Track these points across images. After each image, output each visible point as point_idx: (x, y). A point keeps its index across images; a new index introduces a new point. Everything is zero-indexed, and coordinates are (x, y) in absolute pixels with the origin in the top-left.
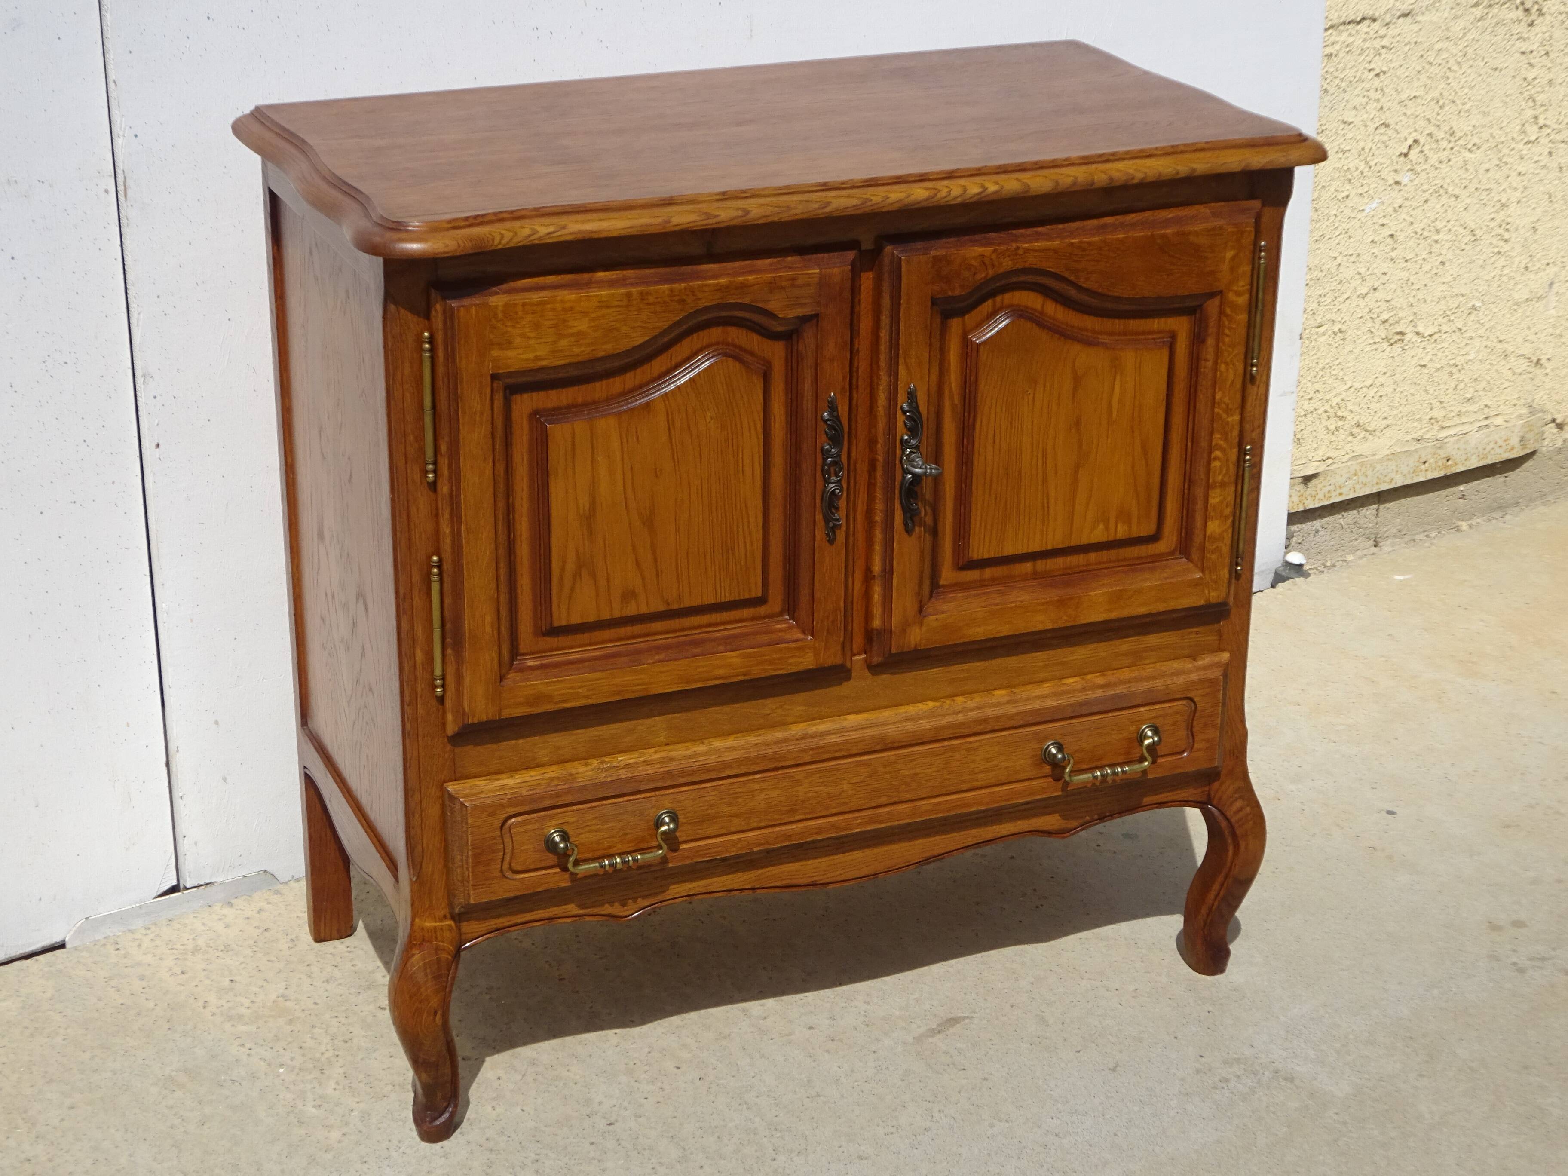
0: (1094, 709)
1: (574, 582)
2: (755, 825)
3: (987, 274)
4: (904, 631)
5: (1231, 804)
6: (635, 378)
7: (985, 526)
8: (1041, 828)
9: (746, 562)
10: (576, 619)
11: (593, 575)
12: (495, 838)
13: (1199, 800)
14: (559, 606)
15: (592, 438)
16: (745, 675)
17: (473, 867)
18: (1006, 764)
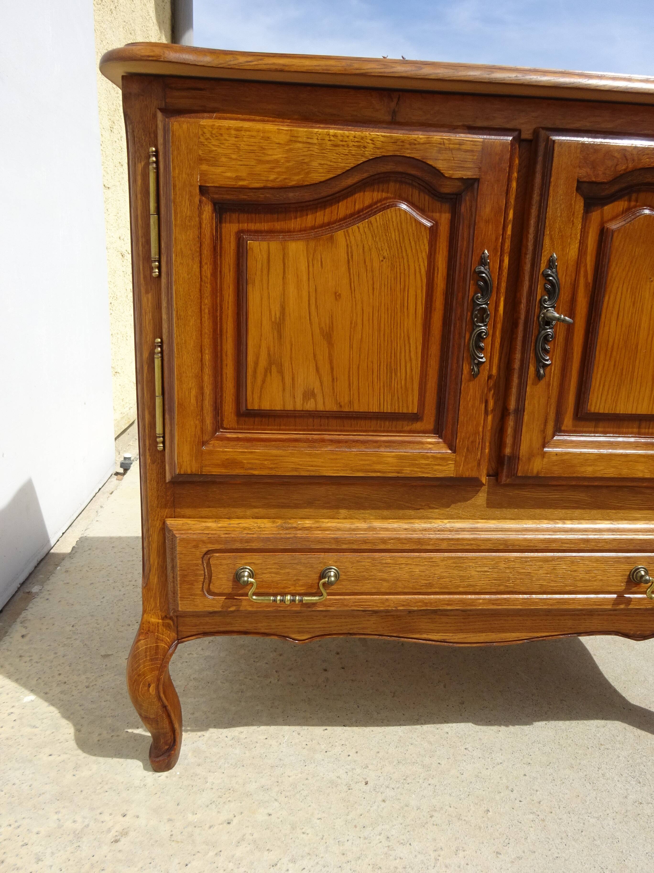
1: (265, 375)
2: (400, 590)
3: (627, 167)
4: (529, 460)
6: (324, 215)
7: (604, 386)
9: (406, 383)
10: (266, 406)
11: (281, 372)
12: (197, 565)
14: (253, 393)
15: (284, 258)
16: (398, 473)
17: (181, 584)
18: (601, 578)
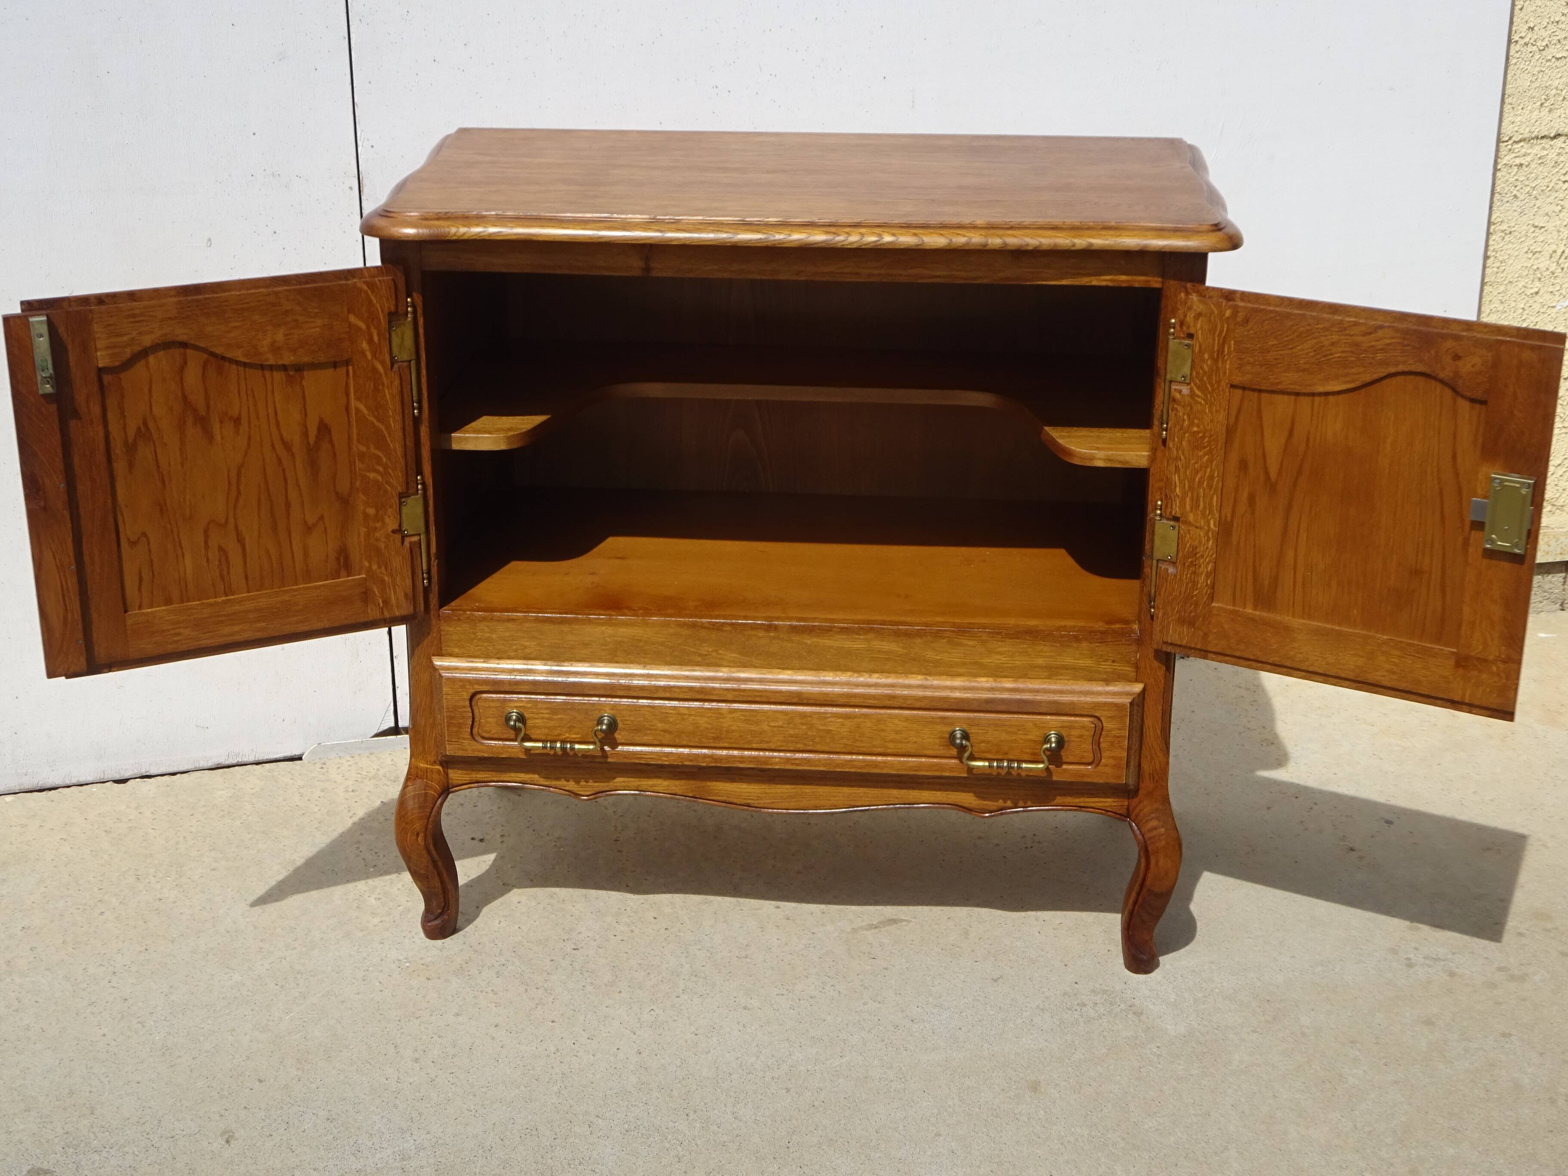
0: (999, 708)
2: (684, 743)
5: (1147, 821)
8: (960, 804)
12: (464, 707)
13: (1118, 812)
17: (448, 726)
18: (915, 739)
